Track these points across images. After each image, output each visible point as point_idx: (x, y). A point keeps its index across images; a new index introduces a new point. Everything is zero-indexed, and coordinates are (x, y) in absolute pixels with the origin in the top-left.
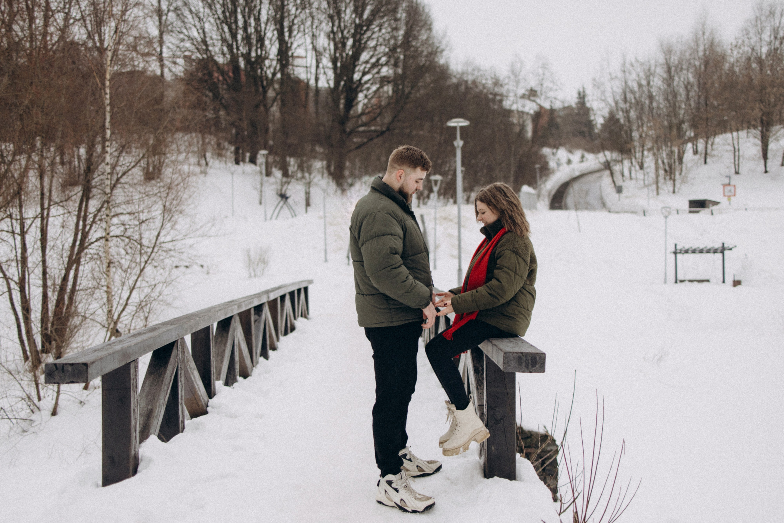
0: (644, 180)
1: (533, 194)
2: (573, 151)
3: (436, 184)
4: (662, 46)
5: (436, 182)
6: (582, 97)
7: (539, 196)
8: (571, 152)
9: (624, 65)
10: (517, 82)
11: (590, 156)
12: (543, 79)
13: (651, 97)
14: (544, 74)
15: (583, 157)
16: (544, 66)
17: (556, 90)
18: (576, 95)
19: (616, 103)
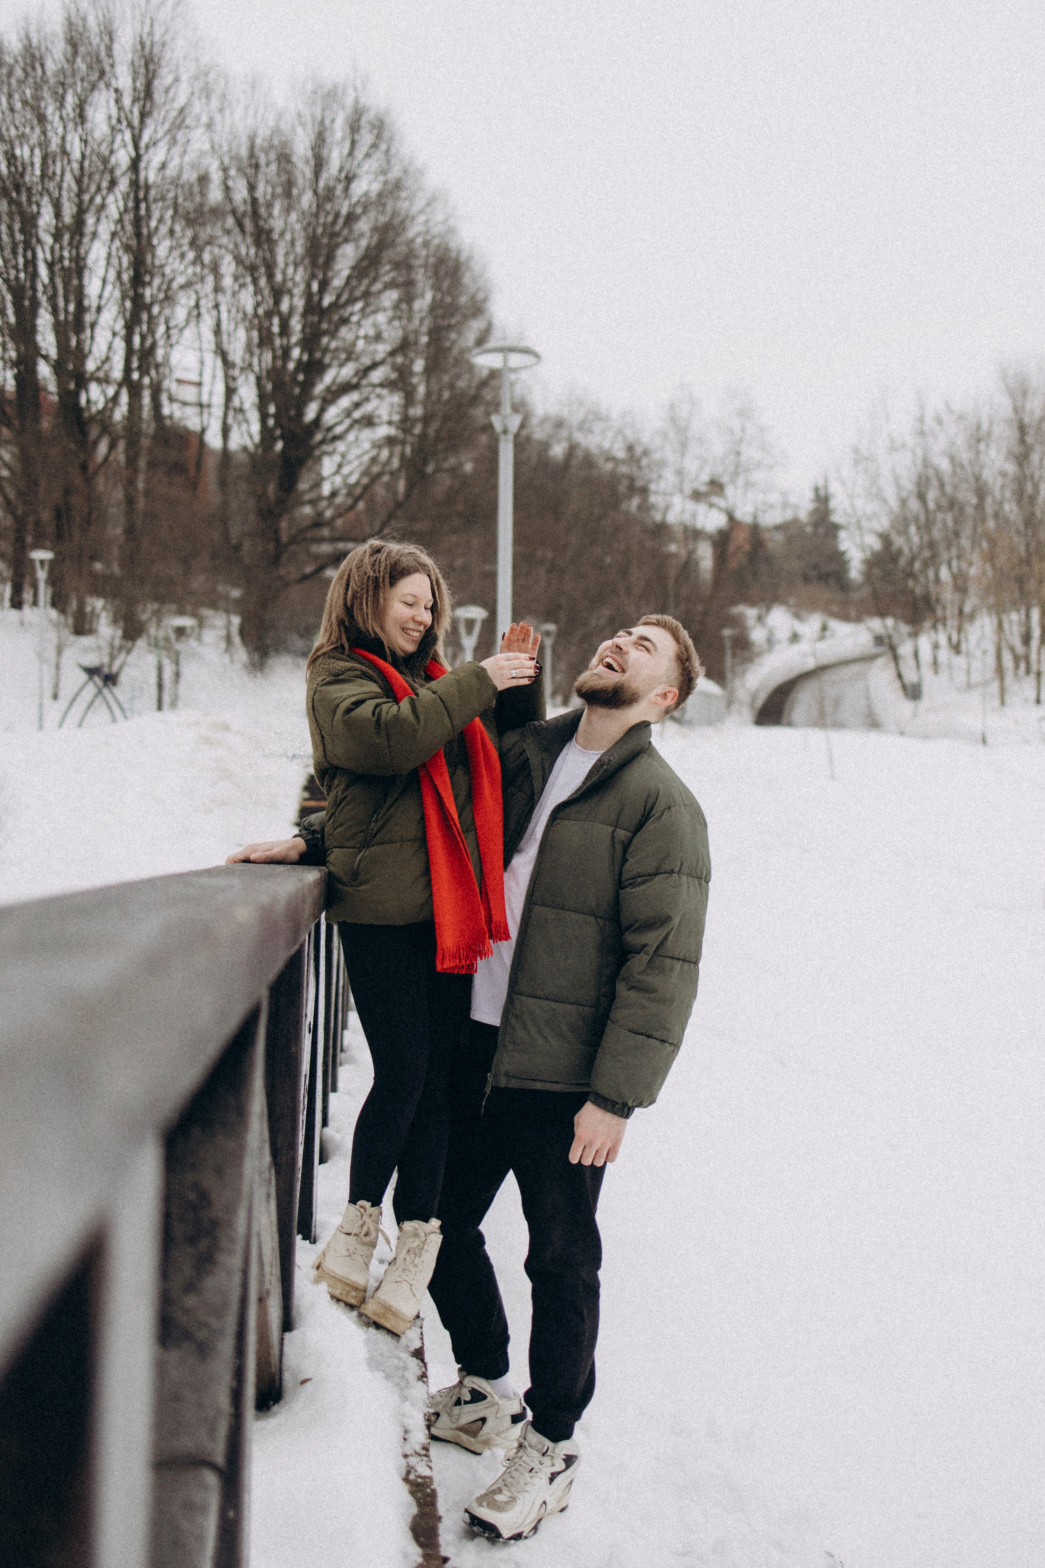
0: (968, 672)
1: (716, 697)
2: (804, 614)
3: (469, 631)
4: (1004, 378)
5: (470, 624)
6: (822, 500)
7: (730, 703)
8: (797, 616)
9: (921, 420)
10: (684, 446)
11: (840, 628)
12: (741, 441)
13: (981, 492)
14: (743, 430)
15: (824, 628)
16: (744, 413)
17: (771, 467)
18: (809, 495)
19: (903, 502)
